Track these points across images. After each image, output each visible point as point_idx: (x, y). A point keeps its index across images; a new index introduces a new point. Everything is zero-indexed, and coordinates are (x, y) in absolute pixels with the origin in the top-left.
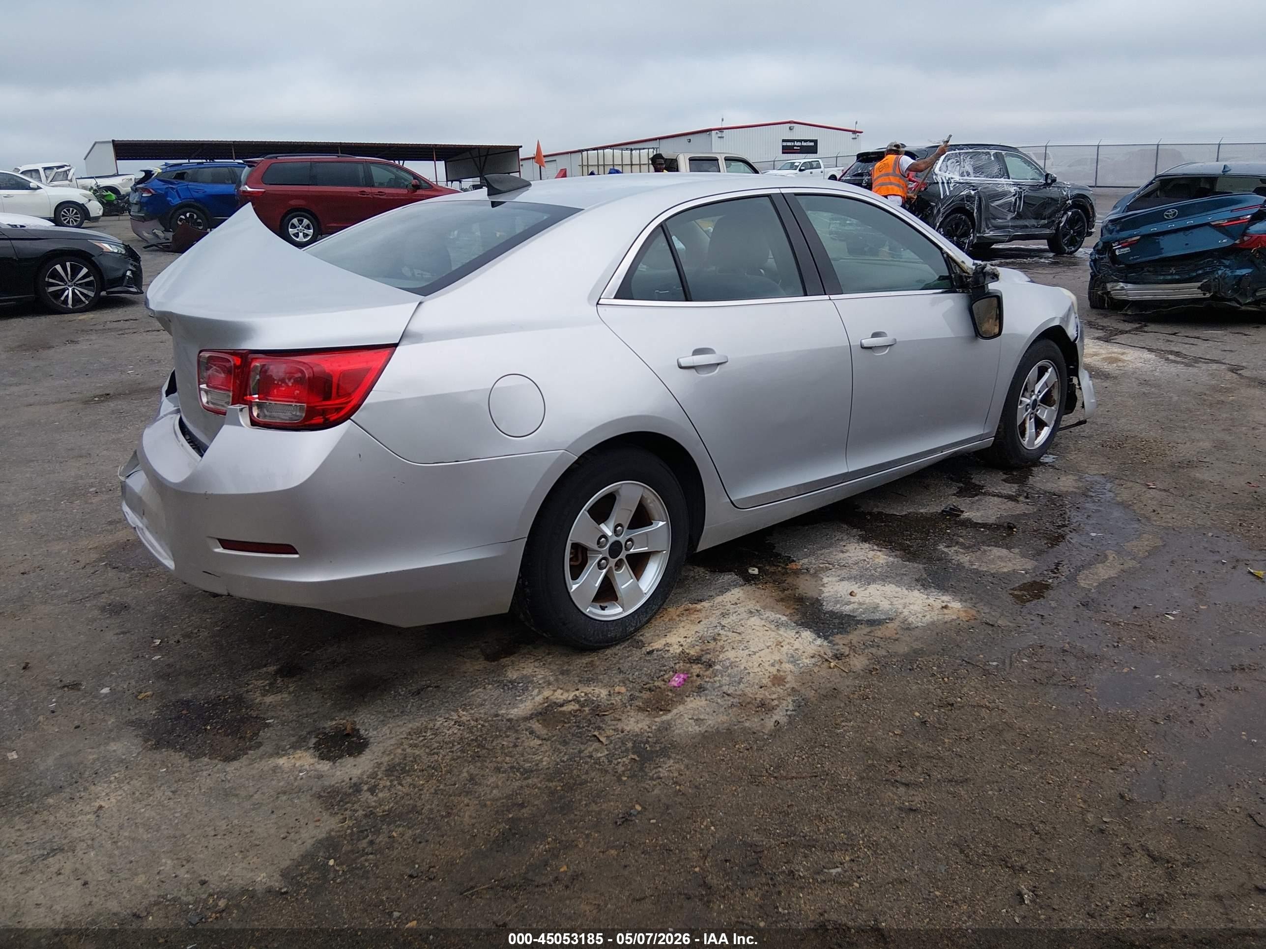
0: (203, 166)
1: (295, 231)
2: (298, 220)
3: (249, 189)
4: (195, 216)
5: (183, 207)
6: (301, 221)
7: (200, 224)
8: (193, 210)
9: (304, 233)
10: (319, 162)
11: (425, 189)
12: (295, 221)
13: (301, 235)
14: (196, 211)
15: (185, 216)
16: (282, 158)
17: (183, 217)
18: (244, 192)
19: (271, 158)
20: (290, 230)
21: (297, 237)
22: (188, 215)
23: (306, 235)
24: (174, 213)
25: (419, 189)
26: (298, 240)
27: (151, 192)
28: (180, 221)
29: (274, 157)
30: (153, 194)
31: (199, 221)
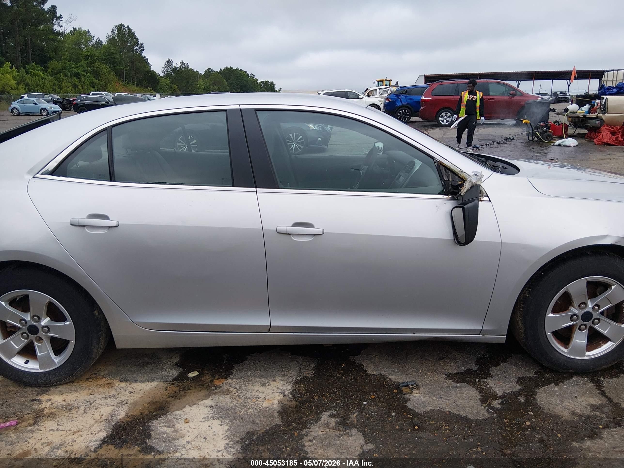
0: (415, 87)
1: (443, 119)
2: (445, 114)
3: (424, 98)
4: (406, 111)
5: (402, 107)
6: (446, 114)
7: (408, 115)
8: (405, 108)
9: (447, 120)
10: (461, 83)
11: (519, 96)
12: (443, 114)
13: (445, 121)
14: (407, 109)
15: (402, 111)
16: (444, 82)
17: (401, 112)
18: (422, 99)
19: (439, 82)
20: (440, 118)
21: (443, 122)
22: (403, 111)
23: (447, 121)
24: (398, 109)
25: (515, 96)
26: (443, 123)
27: (389, 100)
28: (400, 114)
29: (440, 82)
30: (390, 101)
31: (408, 113)
